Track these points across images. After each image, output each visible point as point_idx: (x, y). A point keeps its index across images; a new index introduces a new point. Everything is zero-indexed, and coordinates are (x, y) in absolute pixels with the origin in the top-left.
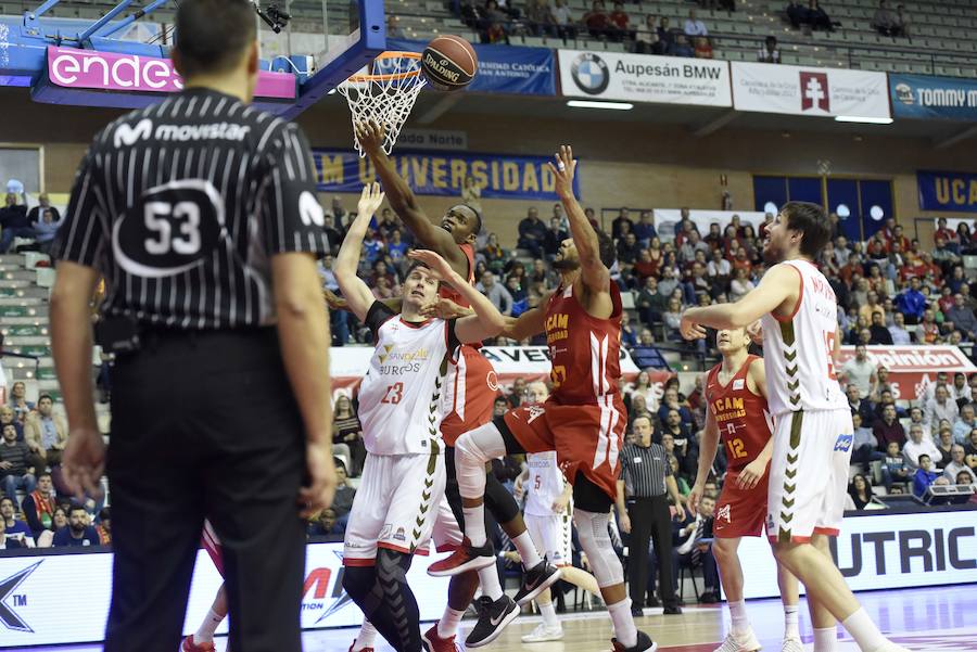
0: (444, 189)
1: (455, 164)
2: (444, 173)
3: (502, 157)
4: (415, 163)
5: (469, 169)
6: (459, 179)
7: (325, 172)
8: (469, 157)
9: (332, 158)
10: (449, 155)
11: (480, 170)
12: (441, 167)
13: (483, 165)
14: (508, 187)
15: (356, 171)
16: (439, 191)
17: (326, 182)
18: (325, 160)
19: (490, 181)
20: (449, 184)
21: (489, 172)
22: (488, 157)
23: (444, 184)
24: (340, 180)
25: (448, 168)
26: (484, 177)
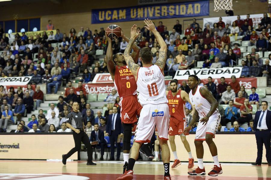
0: (159, 17)
1: (163, 7)
2: (159, 11)
3: (180, 3)
4: (149, 10)
5: (168, 9)
6: (164, 13)
7: (120, 15)
8: (168, 4)
9: (122, 11)
10: (161, 5)
11: (172, 9)
12: (158, 10)
13: (173, 7)
14: (182, 13)
15: (130, 14)
16: (158, 18)
17: (120, 18)
18: (120, 11)
19: (175, 12)
20: (161, 15)
21: (175, 9)
22: (175, 4)
23: (159, 15)
24: (125, 18)
25: (160, 10)
26: (173, 11)
